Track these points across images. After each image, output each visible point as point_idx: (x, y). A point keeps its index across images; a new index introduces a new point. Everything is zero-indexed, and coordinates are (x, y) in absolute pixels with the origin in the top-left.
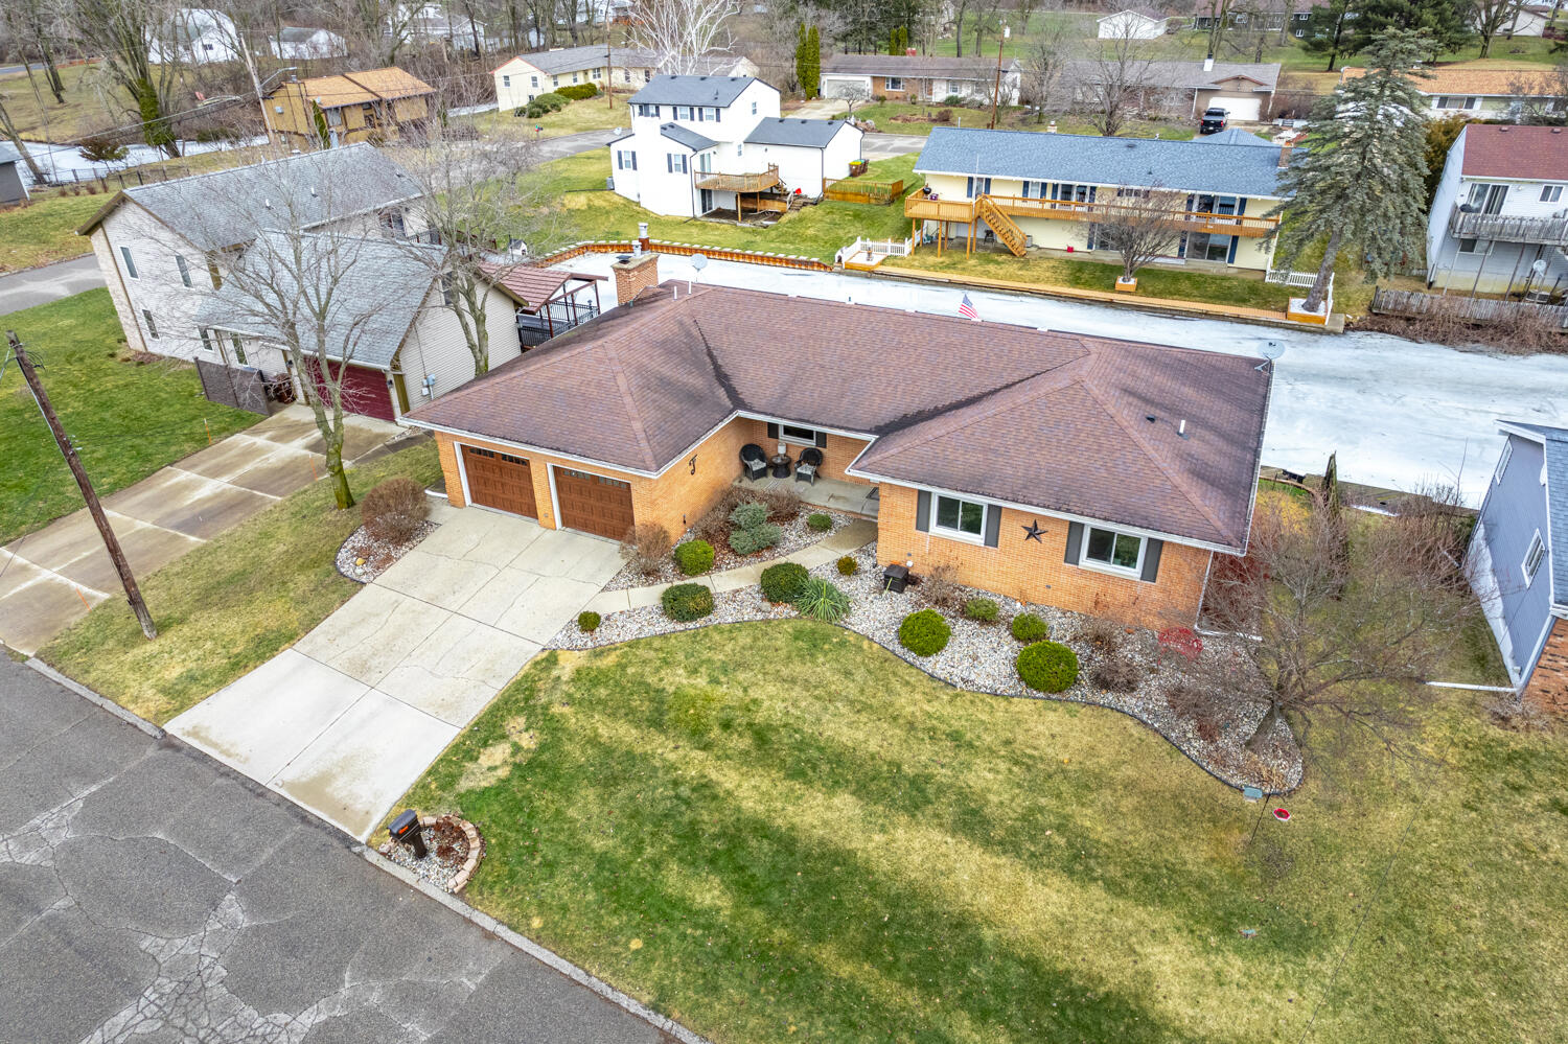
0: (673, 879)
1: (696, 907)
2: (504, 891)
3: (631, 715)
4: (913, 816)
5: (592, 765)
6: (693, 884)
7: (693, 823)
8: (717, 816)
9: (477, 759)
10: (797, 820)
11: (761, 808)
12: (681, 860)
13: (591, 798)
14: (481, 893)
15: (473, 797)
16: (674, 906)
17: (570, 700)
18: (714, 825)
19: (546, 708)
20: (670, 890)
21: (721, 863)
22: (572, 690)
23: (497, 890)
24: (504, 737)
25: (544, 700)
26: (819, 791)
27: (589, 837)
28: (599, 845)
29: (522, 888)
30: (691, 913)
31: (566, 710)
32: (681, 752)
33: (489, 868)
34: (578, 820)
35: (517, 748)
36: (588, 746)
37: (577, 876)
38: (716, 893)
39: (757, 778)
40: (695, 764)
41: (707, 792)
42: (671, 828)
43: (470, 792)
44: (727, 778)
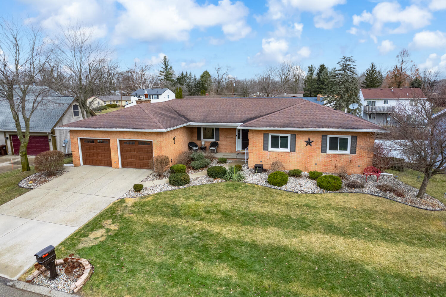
0: (201, 267)
1: (218, 277)
2: (106, 286)
3: (163, 214)
4: (306, 231)
5: (147, 232)
6: (213, 269)
7: (204, 246)
8: (215, 241)
9: (87, 236)
10: (254, 238)
11: (236, 236)
12: (203, 260)
13: (149, 243)
14: (92, 290)
15: (86, 250)
16: (206, 279)
17: (133, 212)
18: (215, 245)
19: (121, 216)
20: (201, 273)
21: (224, 258)
22: (134, 209)
23: (101, 286)
24: (102, 227)
25: (120, 213)
26: (259, 228)
27: (151, 258)
28: (158, 260)
29: (116, 283)
30: (217, 281)
31: (131, 215)
32: (190, 223)
33: (96, 277)
34: (144, 252)
35: (108, 230)
36: (145, 226)
37: (148, 274)
38: (227, 270)
39: (229, 227)
40: (198, 225)
41: (207, 234)
42: (193, 248)
43: (84, 248)
44: (215, 229)
